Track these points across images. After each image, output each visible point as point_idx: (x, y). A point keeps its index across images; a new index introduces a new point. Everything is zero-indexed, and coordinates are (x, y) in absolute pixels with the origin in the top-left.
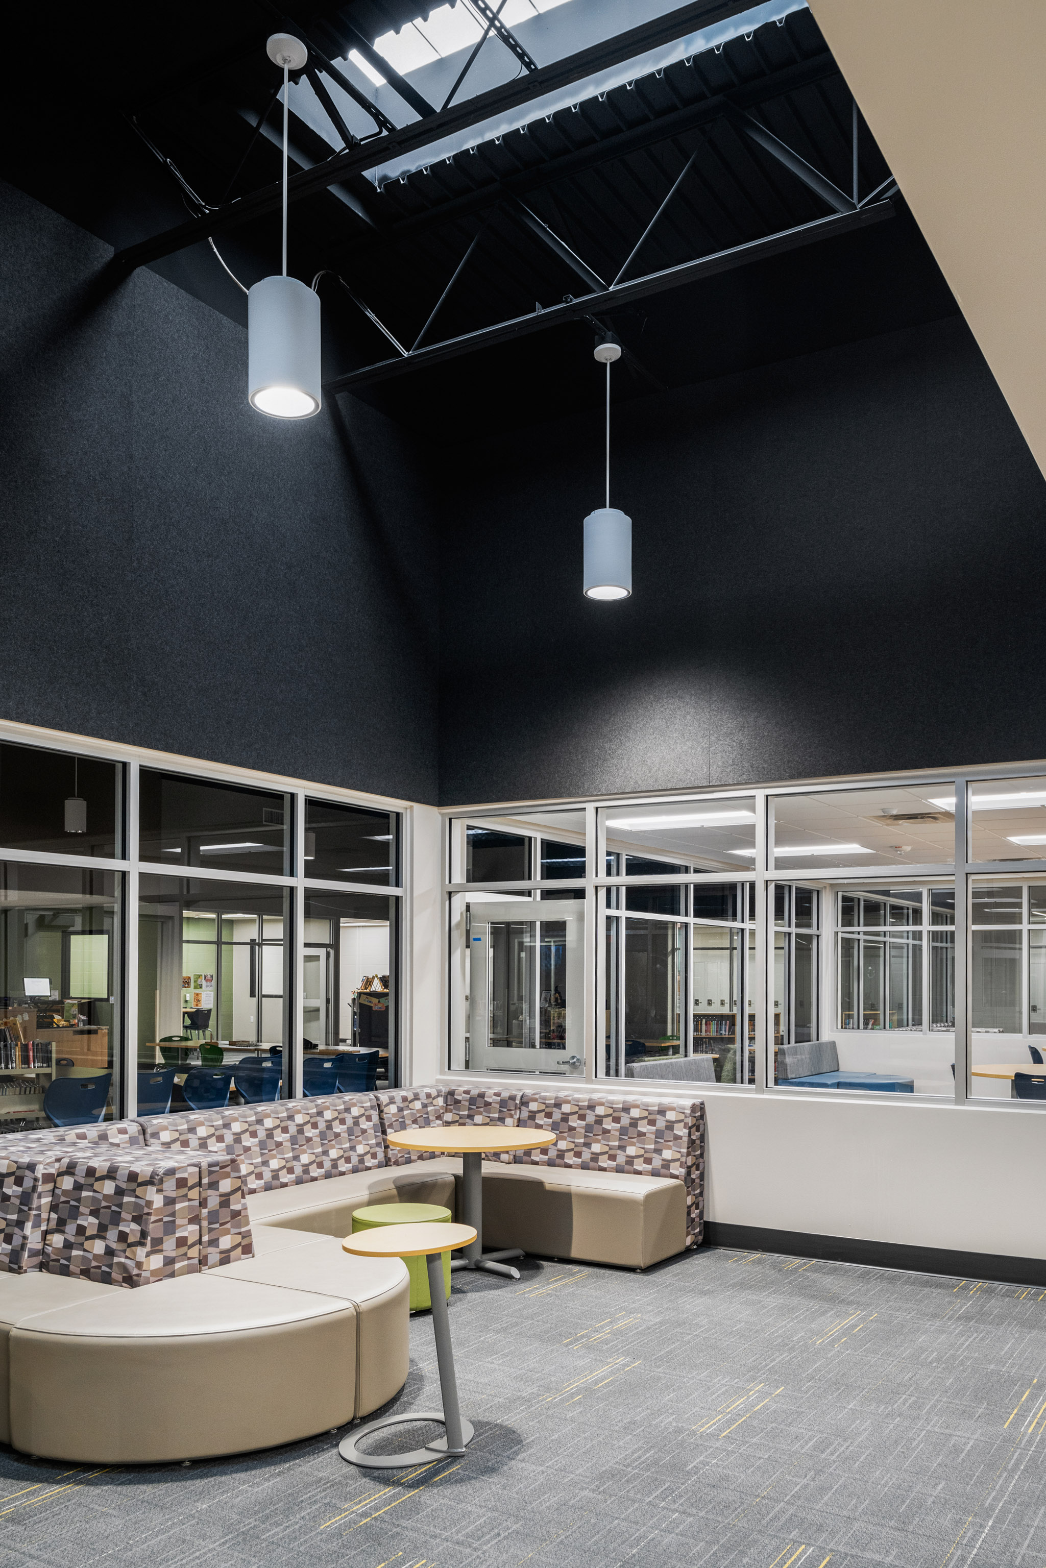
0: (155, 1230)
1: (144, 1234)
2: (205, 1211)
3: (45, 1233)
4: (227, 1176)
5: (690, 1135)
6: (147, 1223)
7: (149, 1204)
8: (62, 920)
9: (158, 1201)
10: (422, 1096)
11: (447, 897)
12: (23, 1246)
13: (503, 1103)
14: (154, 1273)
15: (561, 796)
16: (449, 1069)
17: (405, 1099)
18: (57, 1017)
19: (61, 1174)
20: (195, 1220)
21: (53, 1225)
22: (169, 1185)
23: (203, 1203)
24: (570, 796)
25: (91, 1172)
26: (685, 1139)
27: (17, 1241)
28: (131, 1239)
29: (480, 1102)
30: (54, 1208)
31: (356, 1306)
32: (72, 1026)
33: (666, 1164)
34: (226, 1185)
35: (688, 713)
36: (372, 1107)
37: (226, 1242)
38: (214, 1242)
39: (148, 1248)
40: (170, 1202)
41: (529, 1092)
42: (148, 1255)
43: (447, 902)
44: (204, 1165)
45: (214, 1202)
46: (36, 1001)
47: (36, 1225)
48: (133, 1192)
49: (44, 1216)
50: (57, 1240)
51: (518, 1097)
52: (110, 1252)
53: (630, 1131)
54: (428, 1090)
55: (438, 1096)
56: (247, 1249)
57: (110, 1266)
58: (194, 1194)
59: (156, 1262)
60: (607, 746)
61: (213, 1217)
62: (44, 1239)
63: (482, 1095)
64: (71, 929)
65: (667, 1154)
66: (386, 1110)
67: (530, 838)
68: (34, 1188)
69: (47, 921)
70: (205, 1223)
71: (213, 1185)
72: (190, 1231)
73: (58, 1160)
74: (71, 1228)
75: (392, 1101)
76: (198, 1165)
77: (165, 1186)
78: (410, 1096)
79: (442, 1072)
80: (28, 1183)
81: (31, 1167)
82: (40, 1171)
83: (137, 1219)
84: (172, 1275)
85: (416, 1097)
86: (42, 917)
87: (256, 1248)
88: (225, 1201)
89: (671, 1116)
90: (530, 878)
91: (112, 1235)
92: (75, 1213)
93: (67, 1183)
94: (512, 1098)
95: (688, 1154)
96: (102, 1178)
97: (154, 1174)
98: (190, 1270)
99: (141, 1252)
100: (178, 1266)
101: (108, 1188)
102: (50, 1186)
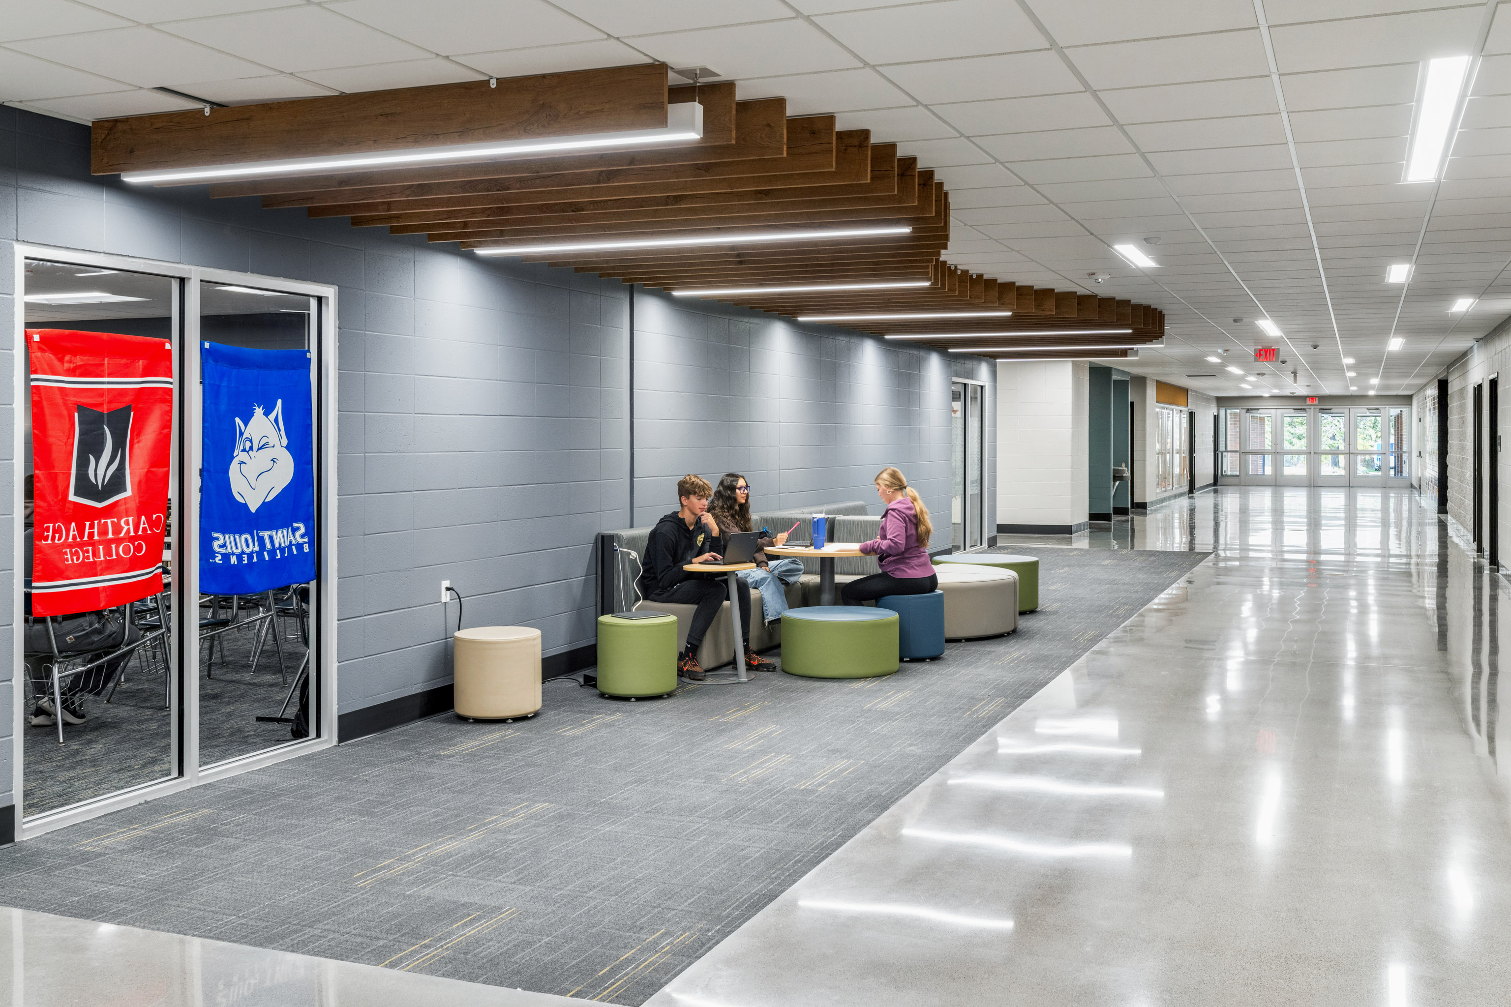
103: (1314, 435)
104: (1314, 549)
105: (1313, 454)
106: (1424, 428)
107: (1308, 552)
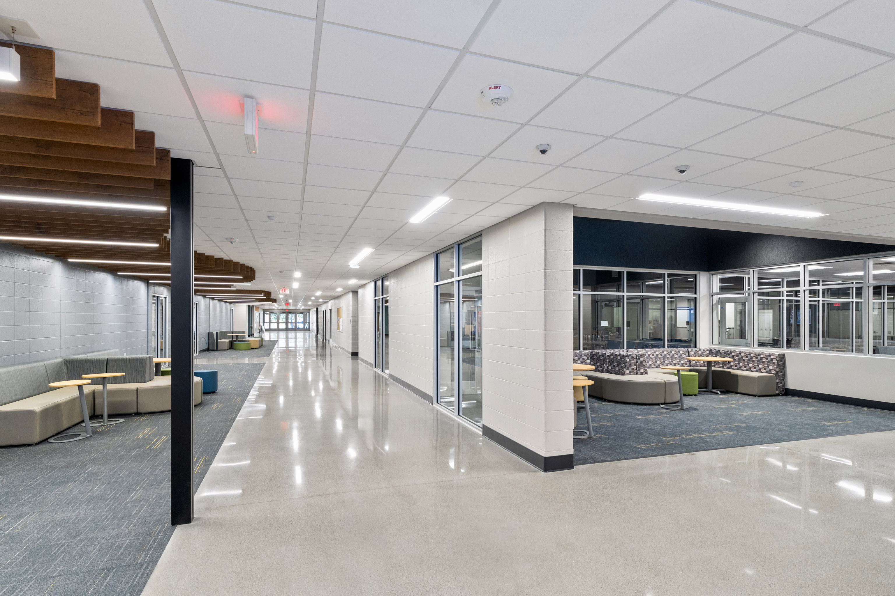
0: (627, 366)
1: (625, 366)
2: (637, 364)
3: (608, 366)
4: (642, 357)
5: (778, 362)
6: (626, 364)
7: (626, 360)
8: (611, 304)
9: (628, 360)
10: (702, 350)
11: (711, 296)
12: (604, 368)
13: (725, 353)
14: (627, 374)
15: (743, 268)
16: (712, 344)
17: (696, 351)
18: (610, 333)
19: (610, 355)
20: (635, 365)
21: (609, 365)
22: (630, 357)
23: (637, 362)
24: (745, 267)
25: (616, 355)
26: (776, 363)
27: (603, 367)
28: (623, 367)
29: (719, 353)
30: (609, 362)
31: (665, 381)
32: (614, 335)
33: (770, 370)
34: (642, 359)
35: (780, 242)
36: (686, 352)
37: (642, 371)
38: (639, 370)
39: (626, 369)
40: (630, 361)
41: (733, 350)
42: (626, 370)
43: (711, 298)
44: (637, 355)
45: (639, 362)
46: (605, 327)
47: (606, 365)
48: (623, 359)
49: (608, 363)
50: (610, 367)
51: (729, 351)
52: (619, 369)
53: (760, 361)
54: (704, 349)
55: (707, 351)
56: (647, 373)
57: (619, 372)
58: (635, 360)
59: (628, 372)
60: (756, 253)
61: (639, 365)
62: (608, 367)
63: (719, 351)
64: (613, 306)
65: (771, 367)
66: (690, 353)
67: (744, 277)
68: (606, 358)
69: (607, 305)
70: (637, 366)
71: (639, 359)
72: (634, 367)
73: (610, 353)
74: (612, 365)
75: (692, 351)
76: (636, 354)
77: (629, 357)
78: (698, 350)
79: (710, 345)
80: (605, 357)
81: (605, 354)
82: (607, 354)
83: (624, 363)
84: (631, 375)
85: (700, 350)
86: (606, 304)
87: (648, 373)
88: (642, 362)
89: (772, 357)
90: (744, 290)
91: (620, 366)
92: (613, 363)
93: (612, 357)
94: (728, 351)
95: (777, 368)
96: (618, 356)
97: (627, 355)
98: (634, 374)
99: (625, 369)
100: (632, 373)
101: (619, 358)
102: (609, 358)
103: (287, 318)
104: (287, 346)
105: (287, 323)
106: (313, 317)
107: (286, 347)
